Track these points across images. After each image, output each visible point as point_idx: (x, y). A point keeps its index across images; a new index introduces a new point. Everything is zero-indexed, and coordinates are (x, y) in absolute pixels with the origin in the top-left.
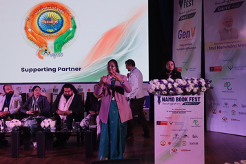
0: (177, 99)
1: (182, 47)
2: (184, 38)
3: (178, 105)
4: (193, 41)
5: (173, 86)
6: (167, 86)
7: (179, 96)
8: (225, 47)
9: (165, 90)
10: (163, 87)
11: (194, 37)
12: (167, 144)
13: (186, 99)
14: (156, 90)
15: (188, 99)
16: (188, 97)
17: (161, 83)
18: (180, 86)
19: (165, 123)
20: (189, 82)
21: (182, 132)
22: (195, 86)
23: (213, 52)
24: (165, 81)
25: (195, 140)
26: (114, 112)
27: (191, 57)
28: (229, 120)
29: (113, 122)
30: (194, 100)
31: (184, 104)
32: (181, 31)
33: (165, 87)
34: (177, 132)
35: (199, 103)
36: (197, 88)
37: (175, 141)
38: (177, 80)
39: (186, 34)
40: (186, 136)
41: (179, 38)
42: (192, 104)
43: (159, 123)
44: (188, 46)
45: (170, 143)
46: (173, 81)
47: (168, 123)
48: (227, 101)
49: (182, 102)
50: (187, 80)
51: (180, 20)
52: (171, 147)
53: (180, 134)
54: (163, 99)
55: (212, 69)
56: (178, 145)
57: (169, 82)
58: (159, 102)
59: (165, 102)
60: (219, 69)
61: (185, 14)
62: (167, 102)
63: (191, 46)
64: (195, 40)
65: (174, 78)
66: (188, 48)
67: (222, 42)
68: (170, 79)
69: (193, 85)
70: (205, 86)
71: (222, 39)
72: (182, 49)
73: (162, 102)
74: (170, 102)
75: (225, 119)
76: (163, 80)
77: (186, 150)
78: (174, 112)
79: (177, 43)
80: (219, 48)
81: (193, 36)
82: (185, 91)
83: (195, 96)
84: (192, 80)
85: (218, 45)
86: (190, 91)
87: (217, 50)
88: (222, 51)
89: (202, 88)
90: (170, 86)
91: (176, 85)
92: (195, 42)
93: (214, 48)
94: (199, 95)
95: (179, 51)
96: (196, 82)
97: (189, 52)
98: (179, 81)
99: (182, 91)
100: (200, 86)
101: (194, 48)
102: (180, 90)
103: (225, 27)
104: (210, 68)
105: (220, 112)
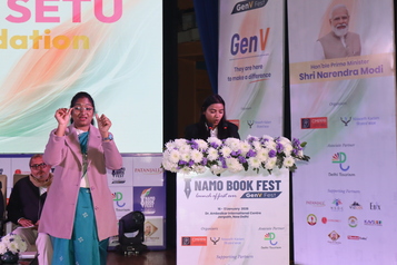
0: (230, 186)
1: (240, 74)
2: (243, 52)
3: (233, 199)
4: (263, 61)
5: (220, 154)
6: (205, 154)
7: (233, 179)
8: (335, 74)
9: (202, 163)
10: (197, 156)
11: (267, 51)
13: (249, 185)
14: (181, 164)
15: (254, 185)
16: (254, 179)
17: (194, 146)
18: (236, 155)
19: (202, 242)
20: (257, 144)
21: (240, 261)
22: (271, 154)
23: (307, 83)
24: (201, 143)
26: (85, 215)
27: (259, 95)
28: (343, 239)
29: (80, 239)
30: (268, 186)
31: (244, 196)
32: (237, 36)
33: (201, 156)
34: (229, 263)
35: (278, 194)
36: (275, 159)
38: (229, 140)
41: (234, 53)
42: (263, 196)
43: (187, 241)
44: (252, 72)
46: (219, 142)
47: (208, 240)
48: (339, 196)
49: (241, 193)
50: (251, 140)
51: (235, 11)
54: (198, 186)
55: (306, 123)
57: (210, 145)
58: (188, 193)
59: (201, 193)
60: (321, 124)
62: (205, 192)
63: (259, 72)
64: (271, 57)
65: (223, 135)
66: (254, 76)
67: (328, 62)
68: (213, 139)
69: (266, 151)
70: (293, 154)
71: (327, 57)
72: (239, 78)
73: (193, 193)
74: (213, 192)
75: (334, 237)
76: (197, 141)
78: (222, 216)
79: (228, 64)
80: (321, 75)
81: (263, 48)
82: (246, 166)
83: (270, 178)
84: (263, 141)
85: (319, 70)
86: (257, 165)
87: (318, 80)
88: (328, 82)
89: (286, 160)
90: (213, 155)
91: (226, 152)
92: (269, 63)
93: (309, 77)
94: (278, 175)
95: (235, 82)
96: (271, 145)
97: (255, 84)
98: (233, 144)
99: (241, 167)
100: (281, 156)
101: (266, 75)
102: (235, 164)
103: (332, 29)
104: (303, 120)
105: (324, 220)
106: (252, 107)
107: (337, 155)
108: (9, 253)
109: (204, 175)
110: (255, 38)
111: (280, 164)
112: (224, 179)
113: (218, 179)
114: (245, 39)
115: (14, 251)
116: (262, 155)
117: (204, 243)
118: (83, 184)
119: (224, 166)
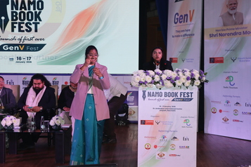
0: (166, 95)
1: (178, 34)
2: (180, 22)
3: (167, 102)
4: (191, 27)
5: (161, 78)
6: (153, 78)
7: (168, 91)
8: (228, 35)
9: (151, 83)
10: (149, 79)
11: (193, 22)
12: (152, 147)
13: (176, 94)
14: (141, 83)
15: (179, 95)
16: (179, 91)
17: (147, 74)
18: (169, 79)
19: (151, 123)
20: (181, 73)
21: (170, 133)
22: (188, 79)
23: (213, 39)
24: (151, 72)
25: (186, 143)
26: (90, 107)
27: (188, 45)
28: (230, 121)
29: (87, 120)
30: (186, 95)
31: (173, 100)
32: (177, 14)
33: (151, 79)
34: (165, 134)
35: (191, 99)
36: (190, 81)
37: (162, 144)
38: (166, 71)
39: (183, 18)
40: (175, 138)
41: (175, 23)
42: (183, 100)
43: (143, 122)
44: (185, 33)
45: (156, 147)
46: (161, 72)
47: (154, 123)
48: (229, 99)
49: (171, 98)
50: (178, 71)
51: (176, 1)
52: (157, 151)
53: (169, 136)
54: (149, 94)
55: (212, 60)
56: (165, 148)
57: (156, 73)
59: (151, 98)
60: (220, 61)
62: (153, 98)
63: (188, 33)
64: (195, 25)
66: (186, 35)
67: (225, 28)
68: (158, 70)
69: (185, 77)
70: (199, 79)
71: (224, 25)
72: (178, 36)
73: (147, 98)
74: (157, 98)
75: (226, 120)
76: (149, 71)
77: (175, 155)
78: (162, 110)
79: (172, 28)
80: (221, 35)
81: (191, 20)
82: (174, 85)
83: (187, 91)
84: (184, 72)
85: (220, 32)
86: (180, 84)
87: (219, 38)
88: (224, 39)
89: (196, 81)
90: (157, 78)
91: (164, 77)
92: (194, 28)
93: (215, 36)
94: (191, 89)
95: (175, 38)
96: (188, 74)
97: (186, 40)
98: (168, 73)
99: (172, 85)
100: (193, 79)
101: (192, 35)
102: (169, 83)
103: (228, 10)
104: (210, 59)
105: (221, 111)
106: (184, 52)
107: (228, 78)
108: (56, 125)
109: (153, 89)
110: (187, 15)
111: (192, 84)
112: (163, 91)
113: (160, 91)
114: (182, 16)
115: (58, 124)
116: (183, 79)
117: (152, 124)
118: (90, 92)
119: (163, 84)
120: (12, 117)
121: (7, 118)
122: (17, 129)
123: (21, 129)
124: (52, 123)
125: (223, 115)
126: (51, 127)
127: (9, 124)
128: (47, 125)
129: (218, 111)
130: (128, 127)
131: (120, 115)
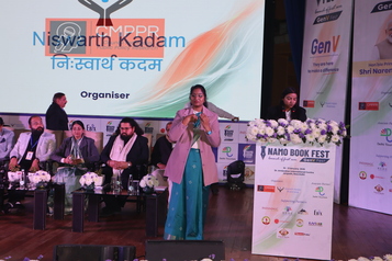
0: (293, 152)
1: (317, 68)
2: (320, 52)
3: (294, 162)
4: (334, 59)
5: (286, 130)
6: (276, 130)
7: (295, 148)
8: (387, 71)
9: (273, 136)
10: (270, 132)
11: (337, 52)
12: (272, 221)
13: (306, 153)
14: (259, 137)
15: (310, 153)
16: (310, 149)
17: (268, 125)
18: (297, 132)
19: (271, 190)
20: (313, 125)
21: (297, 205)
22: (322, 133)
23: (365, 77)
24: (273, 122)
25: (317, 219)
26: (194, 166)
27: (330, 83)
28: (386, 191)
29: (190, 182)
30: (320, 154)
31: (302, 161)
32: (316, 40)
33: (273, 131)
34: (290, 205)
35: (327, 160)
36: (325, 136)
37: (285, 218)
39: (324, 47)
40: (303, 211)
41: (313, 53)
42: (316, 161)
43: (261, 188)
44: (326, 67)
45: (277, 221)
46: (286, 123)
47: (276, 189)
48: (384, 160)
49: (300, 158)
50: (310, 122)
51: (316, 23)
52: (279, 227)
53: (295, 207)
54: (270, 151)
55: (363, 106)
56: (289, 224)
57: (280, 124)
58: (263, 155)
59: (272, 156)
60: (374, 107)
61: (325, 13)
62: (275, 156)
63: (330, 67)
64: (339, 57)
66: (327, 70)
67: (382, 62)
69: (319, 130)
70: (339, 134)
71: (381, 58)
72: (316, 71)
73: (267, 156)
74: (281, 157)
75: (379, 189)
76: (271, 121)
77: (302, 234)
78: (286, 173)
79: (309, 60)
80: (375, 71)
81: (334, 50)
82: (304, 140)
83: (321, 149)
84: (317, 123)
85: (375, 68)
86: (312, 139)
87: (373, 75)
88: (381, 76)
89: (333, 137)
90: (281, 131)
91: (290, 129)
92: (338, 60)
93: (367, 72)
94: (327, 147)
95: (312, 74)
96: (323, 126)
97: (327, 76)
98: (298, 124)
99: (300, 140)
100: (330, 134)
101: (335, 70)
102: (296, 138)
103: (387, 37)
104: (360, 104)
105: (372, 177)
106: (324, 92)
107: (385, 131)
108: (147, 187)
109: (274, 145)
110: (329, 43)
111: (329, 140)
112: (289, 148)
113: (284, 148)
114: (322, 43)
115: (151, 186)
116: (316, 132)
117: (273, 191)
118: (195, 146)
119: (289, 139)
120: (93, 174)
121: (87, 175)
122: (99, 189)
123: (104, 190)
124: (143, 184)
125: (376, 182)
126: (141, 189)
127: (89, 183)
128: (136, 186)
129: (368, 177)
130: (244, 193)
131: (233, 176)
